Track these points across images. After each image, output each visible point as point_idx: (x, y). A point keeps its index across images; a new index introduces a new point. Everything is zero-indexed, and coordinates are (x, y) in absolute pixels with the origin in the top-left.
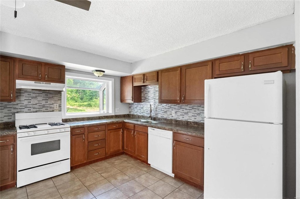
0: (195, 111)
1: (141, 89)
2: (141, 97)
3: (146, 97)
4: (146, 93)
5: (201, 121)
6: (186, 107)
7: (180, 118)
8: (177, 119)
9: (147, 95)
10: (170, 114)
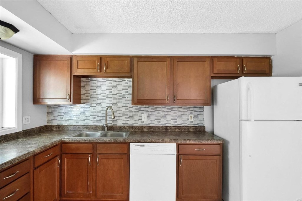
0: (174, 113)
1: (80, 82)
2: (80, 95)
3: (92, 95)
4: (91, 89)
5: (182, 125)
6: (163, 109)
7: (155, 123)
8: (151, 125)
9: (95, 92)
10: (139, 119)
